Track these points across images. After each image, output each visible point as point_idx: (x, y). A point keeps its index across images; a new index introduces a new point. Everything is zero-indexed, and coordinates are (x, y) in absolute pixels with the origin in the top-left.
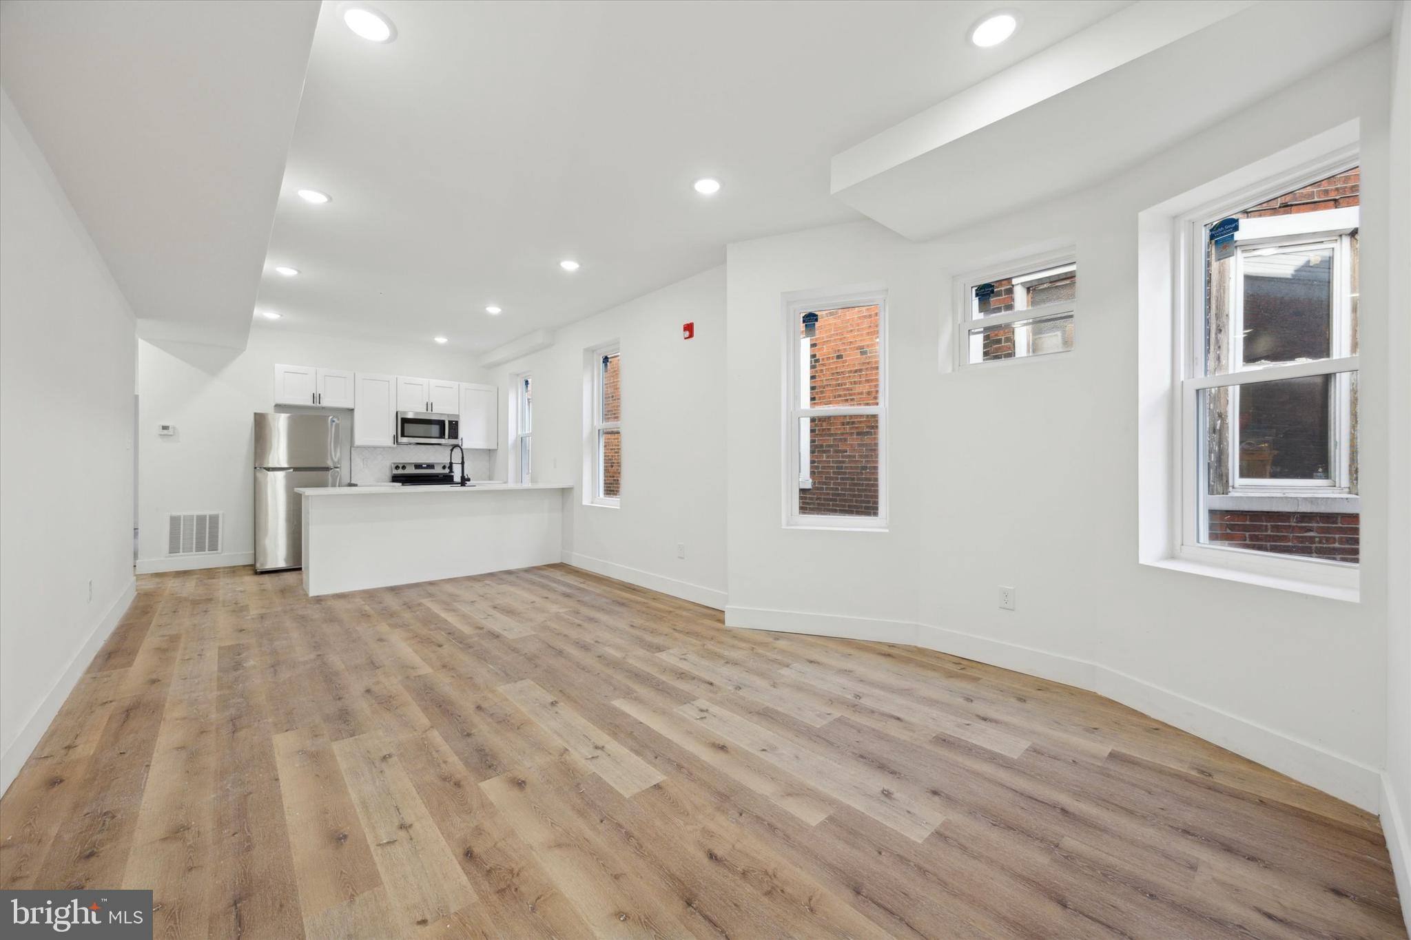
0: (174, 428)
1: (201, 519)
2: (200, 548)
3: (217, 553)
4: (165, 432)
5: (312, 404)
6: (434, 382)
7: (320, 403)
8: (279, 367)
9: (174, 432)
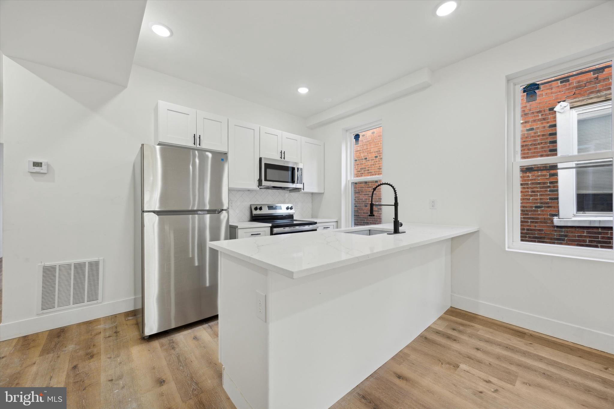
0: (48, 165)
1: (79, 267)
2: (79, 299)
3: (98, 303)
4: (37, 169)
5: (193, 145)
6: (286, 134)
7: (200, 144)
8: (163, 105)
9: (48, 170)
